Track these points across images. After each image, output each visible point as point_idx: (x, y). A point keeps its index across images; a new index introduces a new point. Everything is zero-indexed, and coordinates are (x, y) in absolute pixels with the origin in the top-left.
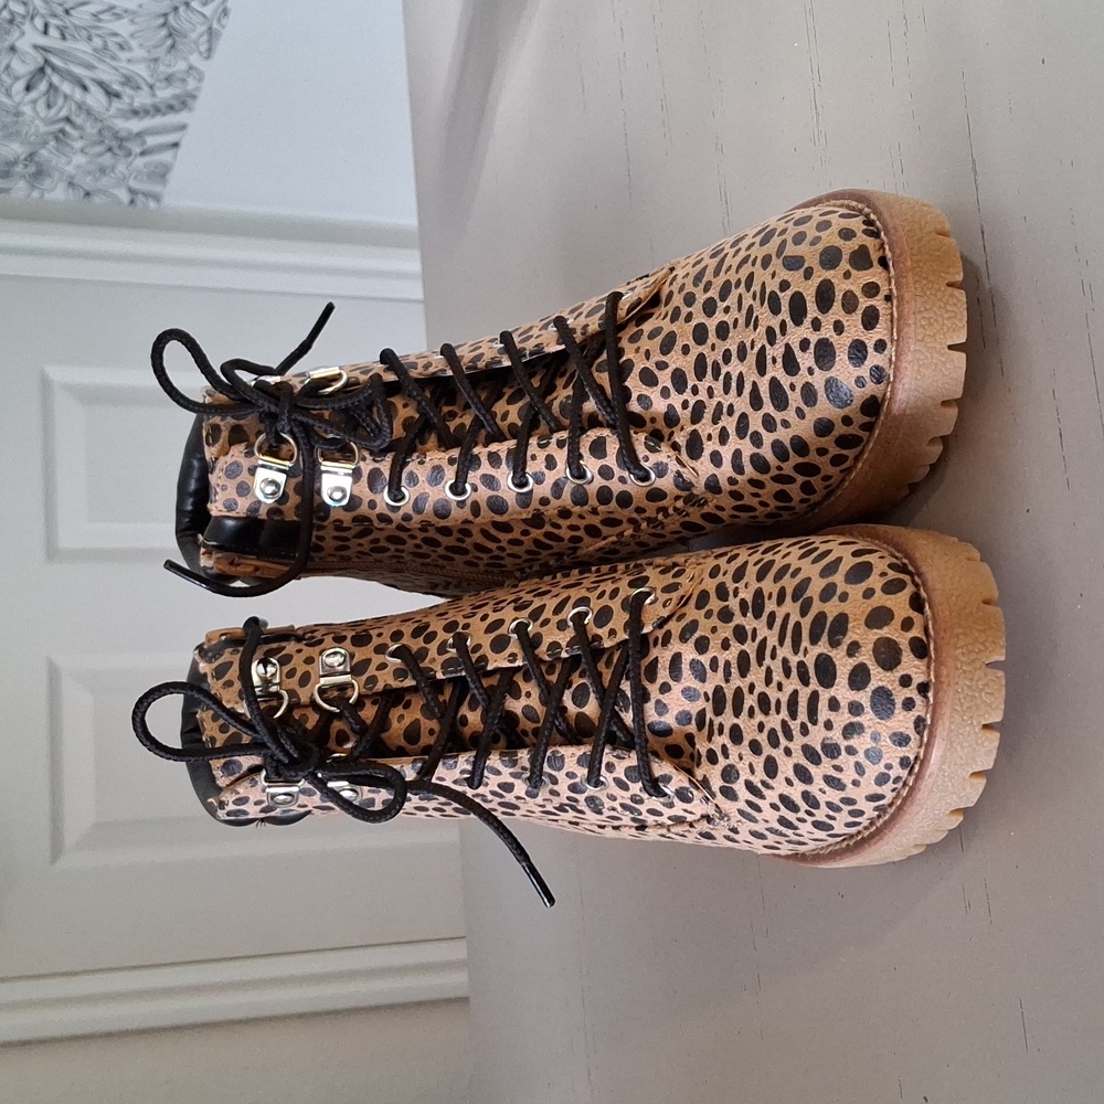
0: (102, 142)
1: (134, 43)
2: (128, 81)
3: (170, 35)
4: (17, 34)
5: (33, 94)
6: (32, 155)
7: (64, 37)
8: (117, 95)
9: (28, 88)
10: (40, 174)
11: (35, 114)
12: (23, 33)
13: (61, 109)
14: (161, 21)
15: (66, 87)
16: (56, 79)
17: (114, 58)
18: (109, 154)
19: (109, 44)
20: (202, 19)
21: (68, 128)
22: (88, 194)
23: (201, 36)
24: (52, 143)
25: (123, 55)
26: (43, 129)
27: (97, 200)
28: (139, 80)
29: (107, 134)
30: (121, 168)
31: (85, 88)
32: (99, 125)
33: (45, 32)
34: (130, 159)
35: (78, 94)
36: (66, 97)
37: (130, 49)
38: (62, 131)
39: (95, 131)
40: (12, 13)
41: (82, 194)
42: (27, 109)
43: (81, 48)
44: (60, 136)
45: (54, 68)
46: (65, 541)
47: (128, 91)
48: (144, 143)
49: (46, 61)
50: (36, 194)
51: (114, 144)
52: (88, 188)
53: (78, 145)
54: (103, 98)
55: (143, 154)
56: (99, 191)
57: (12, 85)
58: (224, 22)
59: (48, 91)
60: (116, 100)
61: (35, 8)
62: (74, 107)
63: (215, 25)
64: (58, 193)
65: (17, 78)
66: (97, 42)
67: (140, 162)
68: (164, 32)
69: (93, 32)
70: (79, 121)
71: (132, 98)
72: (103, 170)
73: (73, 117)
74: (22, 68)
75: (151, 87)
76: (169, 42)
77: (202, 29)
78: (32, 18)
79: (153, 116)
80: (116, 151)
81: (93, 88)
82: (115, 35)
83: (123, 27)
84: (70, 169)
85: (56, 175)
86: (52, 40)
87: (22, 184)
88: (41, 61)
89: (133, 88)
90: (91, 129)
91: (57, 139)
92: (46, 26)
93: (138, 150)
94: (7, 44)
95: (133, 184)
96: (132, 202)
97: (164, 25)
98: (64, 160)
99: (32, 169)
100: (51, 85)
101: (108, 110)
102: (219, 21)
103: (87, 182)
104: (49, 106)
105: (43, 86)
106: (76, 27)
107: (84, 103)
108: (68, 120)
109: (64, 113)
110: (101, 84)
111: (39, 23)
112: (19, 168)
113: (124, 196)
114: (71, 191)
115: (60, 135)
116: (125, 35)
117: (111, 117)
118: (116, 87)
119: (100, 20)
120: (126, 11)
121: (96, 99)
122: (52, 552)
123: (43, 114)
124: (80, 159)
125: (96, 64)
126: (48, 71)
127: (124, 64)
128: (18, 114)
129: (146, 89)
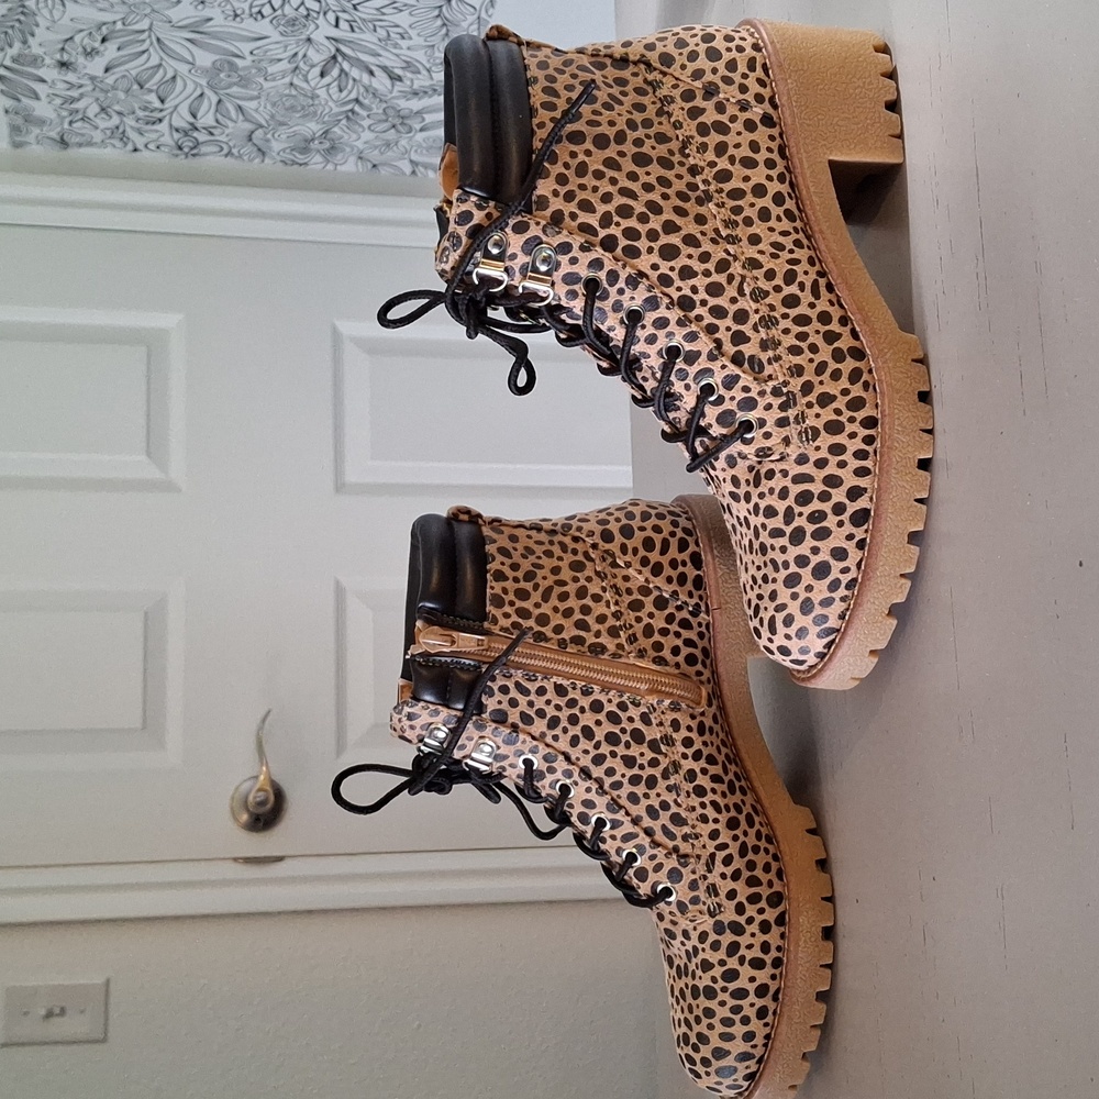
0: (386, 121)
1: (413, 33)
2: (408, 66)
3: (444, 25)
4: (313, 27)
5: (327, 79)
6: (326, 132)
7: (353, 31)
8: (400, 79)
9: (322, 75)
10: (333, 149)
11: (329, 97)
12: (317, 27)
13: (350, 92)
14: (436, 13)
15: (355, 73)
16: (346, 66)
17: (396, 46)
18: (393, 131)
19: (392, 34)
20: (472, 10)
21: (357, 108)
22: (374, 166)
23: (471, 24)
24: (344, 122)
25: (404, 44)
26: (336, 110)
27: (384, 171)
28: (417, 64)
29: (391, 112)
30: (403, 142)
31: (372, 73)
32: (384, 105)
33: (337, 26)
34: (411, 135)
35: (365, 78)
36: (354, 80)
37: (411, 38)
38: (352, 111)
39: (381, 111)
40: (307, 9)
41: (370, 166)
42: (322, 93)
43: (367, 38)
44: (351, 116)
45: (344, 56)
46: (351, 476)
47: (409, 75)
48: (424, 119)
49: (338, 50)
50: (330, 167)
51: (397, 121)
52: (375, 162)
53: (365, 123)
54: (388, 82)
55: (422, 130)
56: (385, 164)
57: (308, 72)
58: (490, 12)
59: (340, 76)
60: (398, 83)
61: (328, 5)
62: (362, 90)
63: (483, 15)
64: (350, 166)
65: (313, 66)
66: (382, 33)
67: (420, 137)
68: (439, 22)
69: (377, 23)
70: (366, 102)
71: (412, 81)
72: (388, 145)
73: (361, 98)
74: (317, 57)
75: (428, 71)
76: (444, 31)
77: (471, 18)
78: (325, 14)
79: (431, 96)
80: (400, 128)
81: (377, 71)
82: (398, 26)
83: (403, 19)
84: (359, 144)
85: (348, 149)
86: (343, 32)
87: (318, 158)
88: (333, 50)
89: (413, 73)
90: (377, 109)
91: (348, 118)
92: (337, 19)
93: (418, 127)
94: (304, 37)
95: (414, 157)
96: (414, 172)
97: (438, 16)
98: (354, 136)
99: (327, 145)
100: (342, 70)
101: (391, 93)
102: (487, 12)
103: (375, 156)
104: (341, 91)
105: (335, 72)
106: (364, 20)
107: (370, 86)
108: (357, 100)
109: (353, 96)
110: (385, 69)
111: (331, 17)
112: (315, 145)
113: (407, 169)
114: (359, 164)
115: (350, 114)
116: (406, 27)
117: (393, 98)
118: (399, 72)
119: (384, 14)
120: (405, 5)
121: (381, 82)
122: (340, 487)
123: (334, 97)
124: (367, 135)
125: (381, 52)
126: (340, 59)
127: (404, 52)
128: (314, 97)
129: (424, 72)
